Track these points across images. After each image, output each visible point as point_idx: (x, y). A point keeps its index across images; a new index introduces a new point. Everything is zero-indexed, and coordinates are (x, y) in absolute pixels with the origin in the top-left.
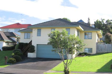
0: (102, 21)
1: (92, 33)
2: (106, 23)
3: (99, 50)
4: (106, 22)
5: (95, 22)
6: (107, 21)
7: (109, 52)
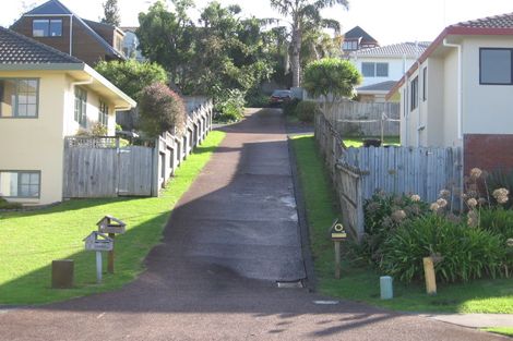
0: (180, 10)
1: (41, 81)
2: (203, 24)
3: (82, 183)
4: (204, 17)
5: (141, 17)
6: (207, 14)
7: (137, 193)
